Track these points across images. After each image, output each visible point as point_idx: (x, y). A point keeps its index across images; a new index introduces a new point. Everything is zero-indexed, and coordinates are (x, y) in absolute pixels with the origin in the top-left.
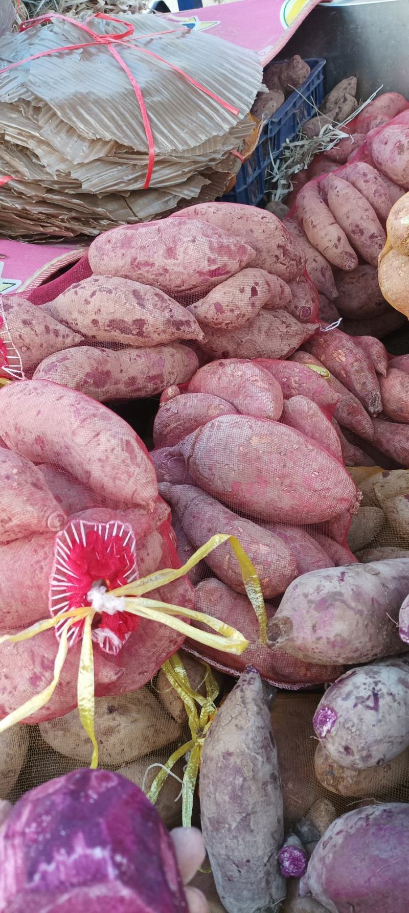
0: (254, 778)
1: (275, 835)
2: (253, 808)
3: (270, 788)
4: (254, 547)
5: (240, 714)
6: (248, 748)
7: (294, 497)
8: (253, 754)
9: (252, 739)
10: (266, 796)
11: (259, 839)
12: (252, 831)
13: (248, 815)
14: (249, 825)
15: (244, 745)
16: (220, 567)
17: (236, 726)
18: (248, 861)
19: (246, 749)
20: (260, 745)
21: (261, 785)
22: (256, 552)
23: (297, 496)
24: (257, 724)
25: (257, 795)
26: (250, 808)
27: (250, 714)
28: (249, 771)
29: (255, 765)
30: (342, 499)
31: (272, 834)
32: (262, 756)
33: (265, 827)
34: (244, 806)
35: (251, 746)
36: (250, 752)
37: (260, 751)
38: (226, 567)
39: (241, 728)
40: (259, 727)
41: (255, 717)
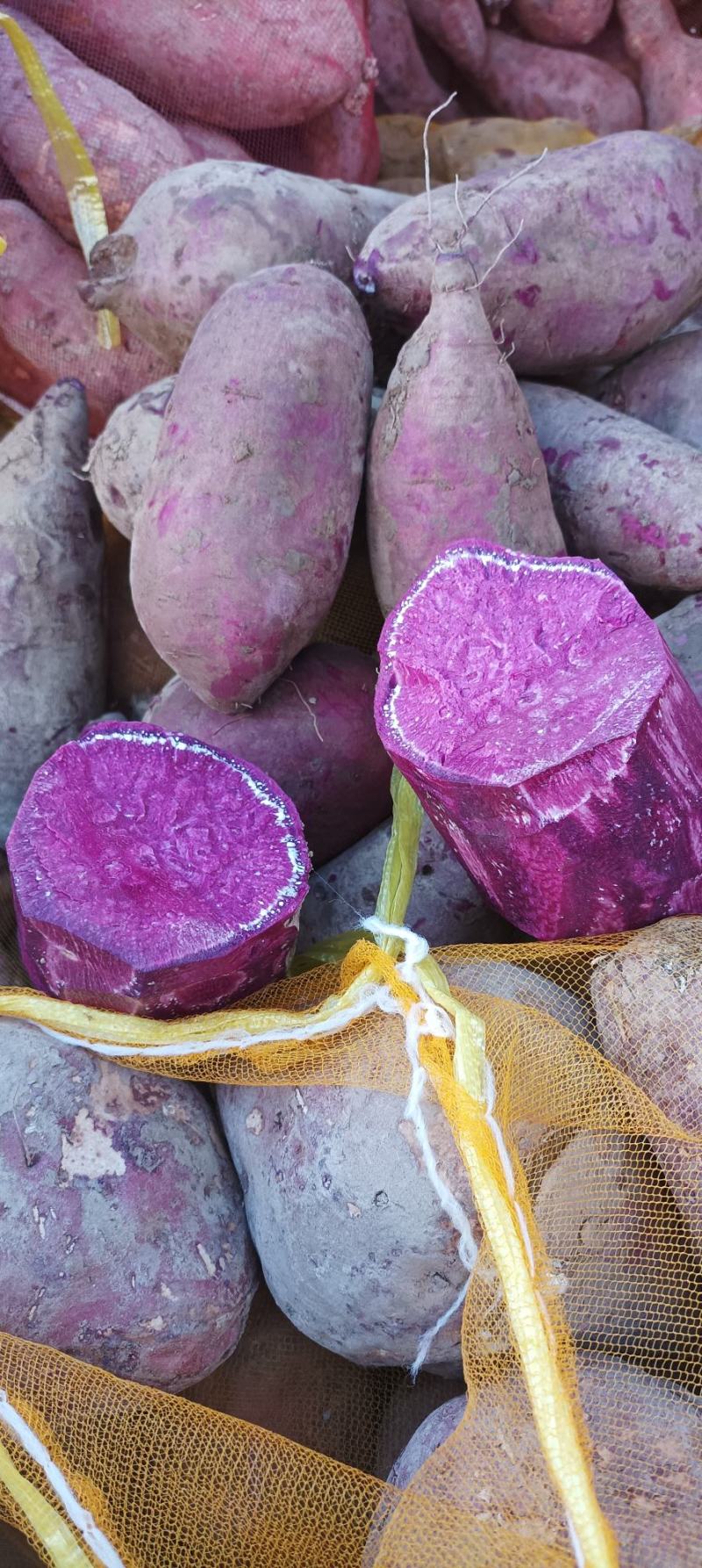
0: (39, 579)
1: (76, 699)
2: (33, 637)
3: (74, 608)
4: (104, 126)
5: (26, 455)
6: (34, 521)
7: (213, 31)
8: (43, 534)
9: (45, 506)
10: (64, 621)
11: (40, 696)
12: (27, 679)
13: (21, 648)
14: (21, 667)
15: (25, 515)
16: (29, 172)
17: (16, 477)
18: (13, 730)
19: (29, 523)
20: (60, 521)
21: (54, 598)
22: (105, 137)
23: (222, 29)
24: (60, 480)
25: (43, 615)
26: (27, 635)
27: (47, 458)
28: (28, 565)
29: (43, 556)
30: (325, 60)
31: (70, 696)
32: (63, 545)
33: (54, 677)
34: (14, 630)
35: (40, 519)
36: (37, 530)
37: (60, 532)
38: (42, 171)
39: (25, 482)
40: (63, 488)
41: (57, 466)
